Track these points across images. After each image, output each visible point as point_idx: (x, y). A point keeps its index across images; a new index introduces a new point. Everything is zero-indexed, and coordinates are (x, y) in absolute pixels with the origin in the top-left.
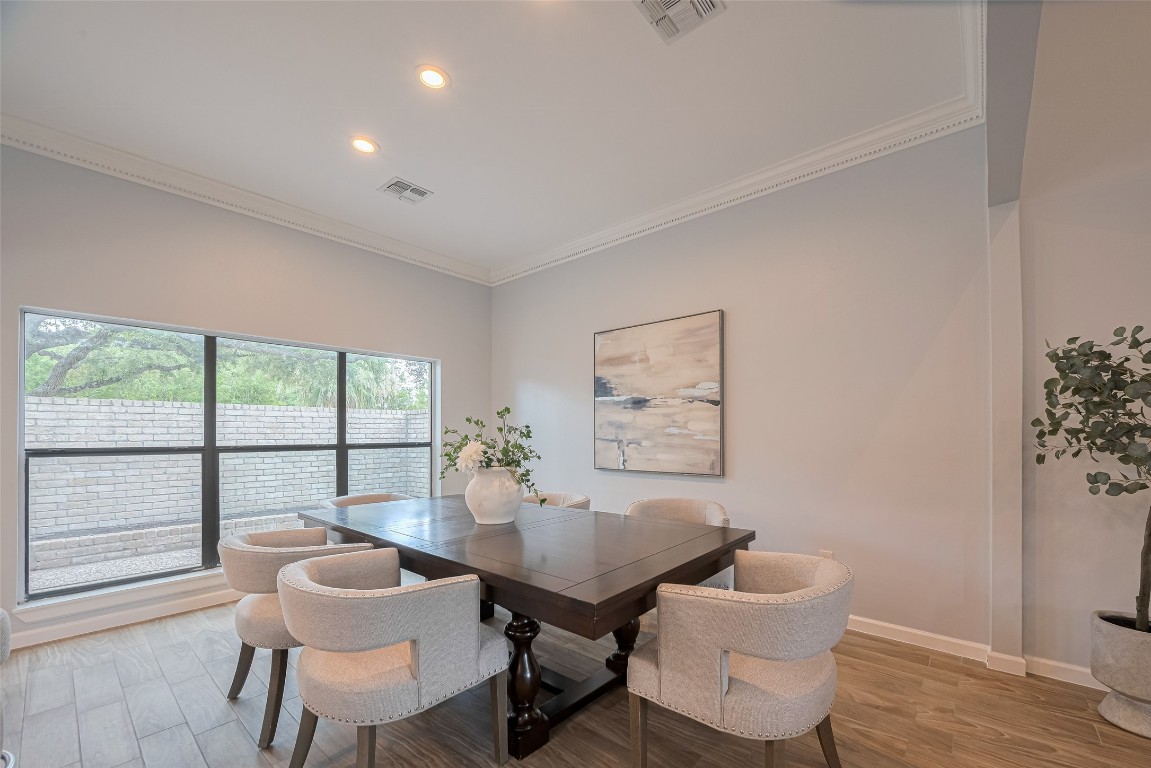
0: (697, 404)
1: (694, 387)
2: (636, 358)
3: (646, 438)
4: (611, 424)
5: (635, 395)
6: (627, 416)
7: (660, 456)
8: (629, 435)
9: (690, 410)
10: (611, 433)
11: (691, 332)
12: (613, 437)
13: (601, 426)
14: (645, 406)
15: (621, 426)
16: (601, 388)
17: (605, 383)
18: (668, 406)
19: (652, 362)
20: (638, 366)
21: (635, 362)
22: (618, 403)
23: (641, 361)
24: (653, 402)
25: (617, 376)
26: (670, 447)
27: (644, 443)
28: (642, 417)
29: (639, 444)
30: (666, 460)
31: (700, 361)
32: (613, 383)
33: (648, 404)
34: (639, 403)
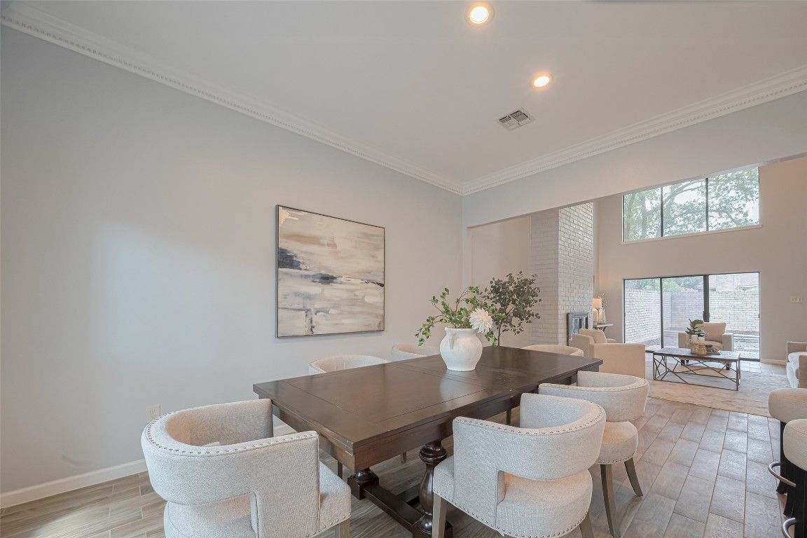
0: (370, 284)
1: (369, 273)
2: (325, 242)
3: (333, 307)
4: (297, 295)
5: (323, 272)
6: (316, 289)
7: (344, 321)
8: (318, 305)
9: (367, 288)
10: (298, 303)
11: (367, 236)
12: (301, 307)
13: (285, 296)
14: (332, 282)
15: (309, 297)
16: (285, 260)
17: (291, 257)
18: (352, 284)
19: (338, 248)
20: (327, 248)
21: (324, 245)
22: (307, 277)
23: (329, 245)
24: (339, 280)
25: (306, 253)
26: (352, 314)
27: (331, 311)
28: (329, 291)
29: (327, 312)
30: (349, 323)
31: (373, 257)
32: (300, 258)
33: (335, 281)
34: (327, 279)
